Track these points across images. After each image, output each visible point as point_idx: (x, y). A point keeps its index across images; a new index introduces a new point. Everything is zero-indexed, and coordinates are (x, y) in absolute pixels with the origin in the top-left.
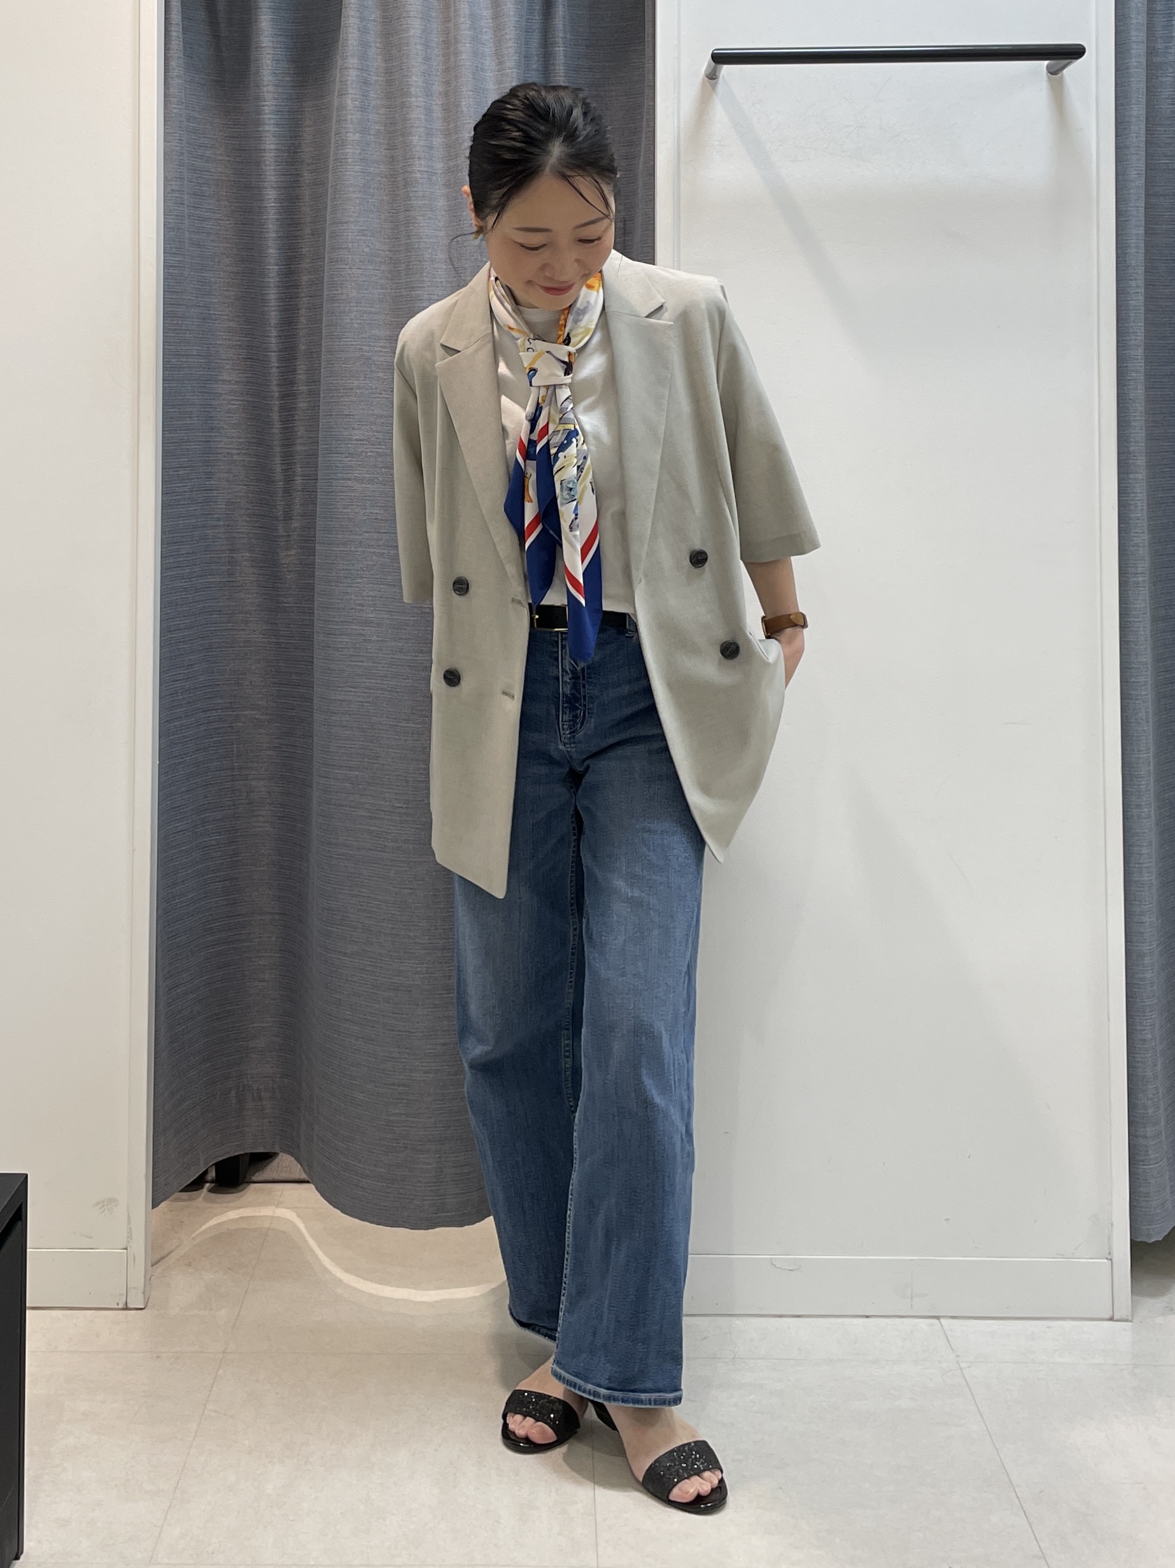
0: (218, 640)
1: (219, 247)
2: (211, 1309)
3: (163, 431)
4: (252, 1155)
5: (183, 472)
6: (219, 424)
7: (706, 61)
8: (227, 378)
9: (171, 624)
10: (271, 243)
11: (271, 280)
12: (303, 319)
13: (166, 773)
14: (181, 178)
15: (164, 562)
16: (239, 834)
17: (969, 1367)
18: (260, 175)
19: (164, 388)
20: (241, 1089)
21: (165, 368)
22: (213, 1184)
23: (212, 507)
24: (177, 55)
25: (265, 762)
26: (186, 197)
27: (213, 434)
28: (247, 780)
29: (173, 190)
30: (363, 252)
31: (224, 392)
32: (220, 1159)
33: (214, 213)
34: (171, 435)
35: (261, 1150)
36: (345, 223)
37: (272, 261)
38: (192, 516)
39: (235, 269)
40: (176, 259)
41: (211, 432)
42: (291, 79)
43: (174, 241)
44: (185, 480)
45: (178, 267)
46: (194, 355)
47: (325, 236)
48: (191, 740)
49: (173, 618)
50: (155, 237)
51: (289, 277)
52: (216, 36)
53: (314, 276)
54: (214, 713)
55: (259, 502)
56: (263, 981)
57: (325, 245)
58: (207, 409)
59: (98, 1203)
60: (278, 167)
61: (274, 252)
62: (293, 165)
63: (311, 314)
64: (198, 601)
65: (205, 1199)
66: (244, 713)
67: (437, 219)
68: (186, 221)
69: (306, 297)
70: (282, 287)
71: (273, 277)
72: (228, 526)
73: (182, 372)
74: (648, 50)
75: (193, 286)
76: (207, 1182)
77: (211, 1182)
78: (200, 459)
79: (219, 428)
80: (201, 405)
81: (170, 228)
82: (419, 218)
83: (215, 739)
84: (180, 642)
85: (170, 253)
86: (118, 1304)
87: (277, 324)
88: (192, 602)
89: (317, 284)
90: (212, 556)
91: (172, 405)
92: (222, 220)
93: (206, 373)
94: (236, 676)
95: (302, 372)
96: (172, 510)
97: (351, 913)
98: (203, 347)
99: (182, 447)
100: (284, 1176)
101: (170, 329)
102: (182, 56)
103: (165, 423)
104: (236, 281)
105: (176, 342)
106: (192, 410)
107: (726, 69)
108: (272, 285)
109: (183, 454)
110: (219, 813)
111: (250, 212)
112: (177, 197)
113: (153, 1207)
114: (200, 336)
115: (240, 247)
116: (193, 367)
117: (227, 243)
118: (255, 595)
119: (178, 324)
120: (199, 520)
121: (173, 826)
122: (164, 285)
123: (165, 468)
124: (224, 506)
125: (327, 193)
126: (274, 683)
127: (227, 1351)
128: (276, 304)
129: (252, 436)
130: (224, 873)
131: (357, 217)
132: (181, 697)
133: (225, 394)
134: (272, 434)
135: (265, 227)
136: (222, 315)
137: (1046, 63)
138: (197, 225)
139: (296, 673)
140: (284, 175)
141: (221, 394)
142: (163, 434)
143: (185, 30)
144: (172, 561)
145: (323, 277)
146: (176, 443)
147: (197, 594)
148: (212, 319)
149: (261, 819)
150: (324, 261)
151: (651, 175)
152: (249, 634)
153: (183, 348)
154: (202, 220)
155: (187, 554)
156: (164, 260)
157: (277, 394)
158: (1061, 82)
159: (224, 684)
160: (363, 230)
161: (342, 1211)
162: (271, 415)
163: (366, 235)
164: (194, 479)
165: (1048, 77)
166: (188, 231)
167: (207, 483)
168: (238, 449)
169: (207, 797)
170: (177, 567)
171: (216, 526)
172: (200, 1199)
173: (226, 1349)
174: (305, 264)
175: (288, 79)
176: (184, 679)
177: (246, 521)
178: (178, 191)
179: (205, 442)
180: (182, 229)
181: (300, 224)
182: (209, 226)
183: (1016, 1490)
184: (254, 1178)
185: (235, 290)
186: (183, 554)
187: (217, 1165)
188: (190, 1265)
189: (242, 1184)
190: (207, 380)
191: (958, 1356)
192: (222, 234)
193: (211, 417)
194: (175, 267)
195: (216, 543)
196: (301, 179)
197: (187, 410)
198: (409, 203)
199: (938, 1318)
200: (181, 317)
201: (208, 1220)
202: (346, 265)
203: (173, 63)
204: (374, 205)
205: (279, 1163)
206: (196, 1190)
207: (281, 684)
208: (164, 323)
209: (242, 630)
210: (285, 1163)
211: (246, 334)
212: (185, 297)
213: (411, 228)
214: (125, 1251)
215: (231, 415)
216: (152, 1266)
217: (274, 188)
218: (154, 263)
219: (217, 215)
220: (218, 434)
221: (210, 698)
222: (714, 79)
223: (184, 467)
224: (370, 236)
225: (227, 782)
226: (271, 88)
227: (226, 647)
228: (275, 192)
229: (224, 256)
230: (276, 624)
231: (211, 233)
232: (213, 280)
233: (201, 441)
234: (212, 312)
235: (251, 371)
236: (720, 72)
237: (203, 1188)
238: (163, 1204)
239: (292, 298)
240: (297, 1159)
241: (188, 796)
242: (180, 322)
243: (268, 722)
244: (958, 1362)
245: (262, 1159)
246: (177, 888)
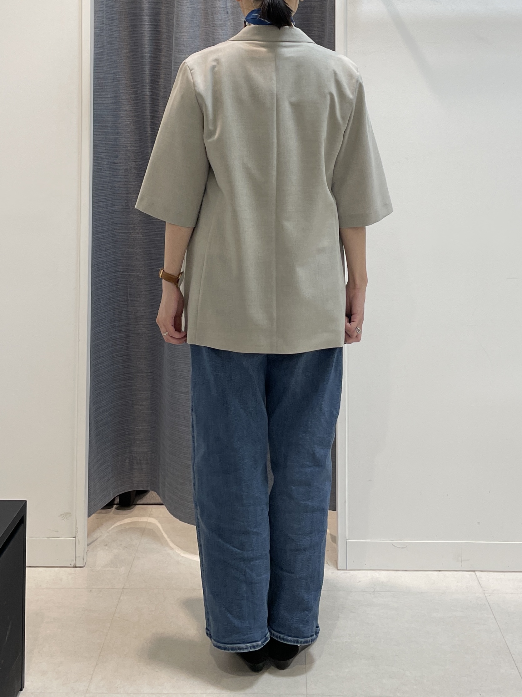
0: (120, 238)
1: (121, 44)
2: (117, 567)
3: (93, 135)
4: (137, 491)
5: (103, 155)
6: (121, 131)
8: (125, 109)
9: (97, 229)
10: (146, 43)
11: (146, 61)
12: (162, 80)
13: (95, 303)
14: (102, 11)
15: (94, 199)
16: (130, 333)
17: (490, 596)
18: (141, 9)
19: (94, 114)
20: (131, 459)
21: (94, 104)
22: (118, 506)
23: (118, 172)
25: (144, 298)
26: (105, 19)
27: (118, 136)
28: (134, 306)
29: (98, 16)
30: (191, 47)
31: (123, 116)
32: (121, 493)
33: (119, 28)
34: (97, 137)
35: (141, 489)
36: (183, 32)
37: (147, 51)
38: (108, 176)
39: (129, 55)
40: (100, 50)
41: (117, 135)
43: (99, 41)
44: (104, 159)
45: (101, 54)
46: (109, 97)
47: (173, 39)
48: (107, 287)
49: (98, 227)
50: (90, 40)
51: (155, 59)
53: (167, 59)
54: (118, 274)
55: (141, 169)
56: (142, 406)
57: (172, 44)
58: (115, 124)
59: (61, 515)
60: (150, 5)
61: (148, 47)
62: (157, 4)
63: (166, 77)
64: (111, 218)
65: (114, 513)
66: (133, 273)
67: (228, 31)
68: (105, 32)
69: (164, 69)
70: (152, 64)
71: (147, 59)
72: (125, 181)
73: (103, 106)
75: (108, 64)
76: (115, 504)
77: (117, 504)
78: (111, 149)
79: (121, 133)
80: (112, 122)
81: (97, 35)
82: (219, 30)
83: (118, 286)
84: (102, 238)
85: (97, 47)
86: (71, 565)
87: (149, 82)
88: (108, 219)
89: (169, 63)
90: (117, 196)
91: (98, 122)
92: (122, 31)
93: (115, 106)
94: (129, 255)
95: (162, 106)
96: (98, 174)
97: (185, 372)
98: (113, 94)
99: (103, 143)
100: (153, 501)
101: (97, 85)
103: (94, 131)
104: (130, 61)
105: (100, 91)
106: (108, 124)
108: (147, 63)
109: (103, 146)
110: (120, 323)
111: (136, 27)
112: (100, 20)
113: (88, 517)
114: (112, 88)
115: (131, 44)
116: (109, 104)
117: (125, 42)
118: (138, 215)
119: (101, 82)
120: (111, 178)
121: (98, 329)
122: (94, 63)
123: (94, 153)
124: (123, 172)
125: (174, 17)
126: (148, 259)
127: (124, 588)
128: (149, 72)
129: (137, 137)
130: (123, 352)
131: (189, 30)
132: (102, 266)
133: (124, 116)
134: (147, 136)
135: (144, 34)
136: (123, 78)
138: (110, 34)
139: (158, 254)
140: (152, 9)
141: (122, 117)
142: (93, 136)
144: (98, 198)
145: (172, 59)
146: (100, 140)
147: (110, 215)
148: (117, 80)
149: (141, 326)
150: (172, 51)
151: (332, 9)
152: (136, 235)
153: (103, 94)
154: (113, 31)
155: (105, 195)
156: (94, 51)
157: (149, 117)
159: (123, 259)
160: (191, 36)
161: (180, 520)
162: (146, 127)
163: (193, 39)
164: (109, 158)
166: (106, 36)
167: (115, 160)
168: (130, 144)
169: (115, 315)
170: (100, 202)
171: (119, 182)
172: (112, 513)
173: (124, 587)
174: (163, 53)
176: (103, 257)
177: (134, 179)
178: (101, 17)
179: (114, 140)
180: (102, 35)
181: (160, 33)
182: (116, 34)
183: (513, 656)
184: (138, 503)
185: (129, 65)
186: (103, 195)
187: (120, 496)
188: (106, 545)
189: (132, 505)
190: (115, 110)
191: (484, 590)
192: (123, 38)
193: (117, 128)
194: (99, 54)
195: (119, 190)
196: (161, 11)
197: (105, 124)
198: (214, 23)
199: (474, 571)
200: (102, 79)
201: (115, 523)
202: (183, 53)
204: (197, 24)
205: (150, 495)
206: (109, 509)
207: (152, 259)
208: (94, 82)
209: (132, 232)
210: (152, 496)
211: (134, 87)
212: (104, 69)
213: (215, 35)
214: (74, 538)
215: (127, 127)
216: (88, 545)
217: (148, 15)
218: (89, 52)
219: (120, 29)
220: (120, 136)
221: (116, 266)
223: (104, 153)
224: (195, 39)
225: (125, 307)
227: (124, 241)
228: (148, 17)
229: (124, 49)
230: (148, 230)
231: (117, 38)
232: (118, 60)
233: (112, 140)
234: (117, 76)
235: (136, 105)
237: (112, 507)
238: (93, 515)
239: (156, 69)
240: (158, 494)
241: (105, 314)
242: (102, 81)
243: (145, 278)
244: (484, 593)
245: (142, 493)
246: (100, 360)
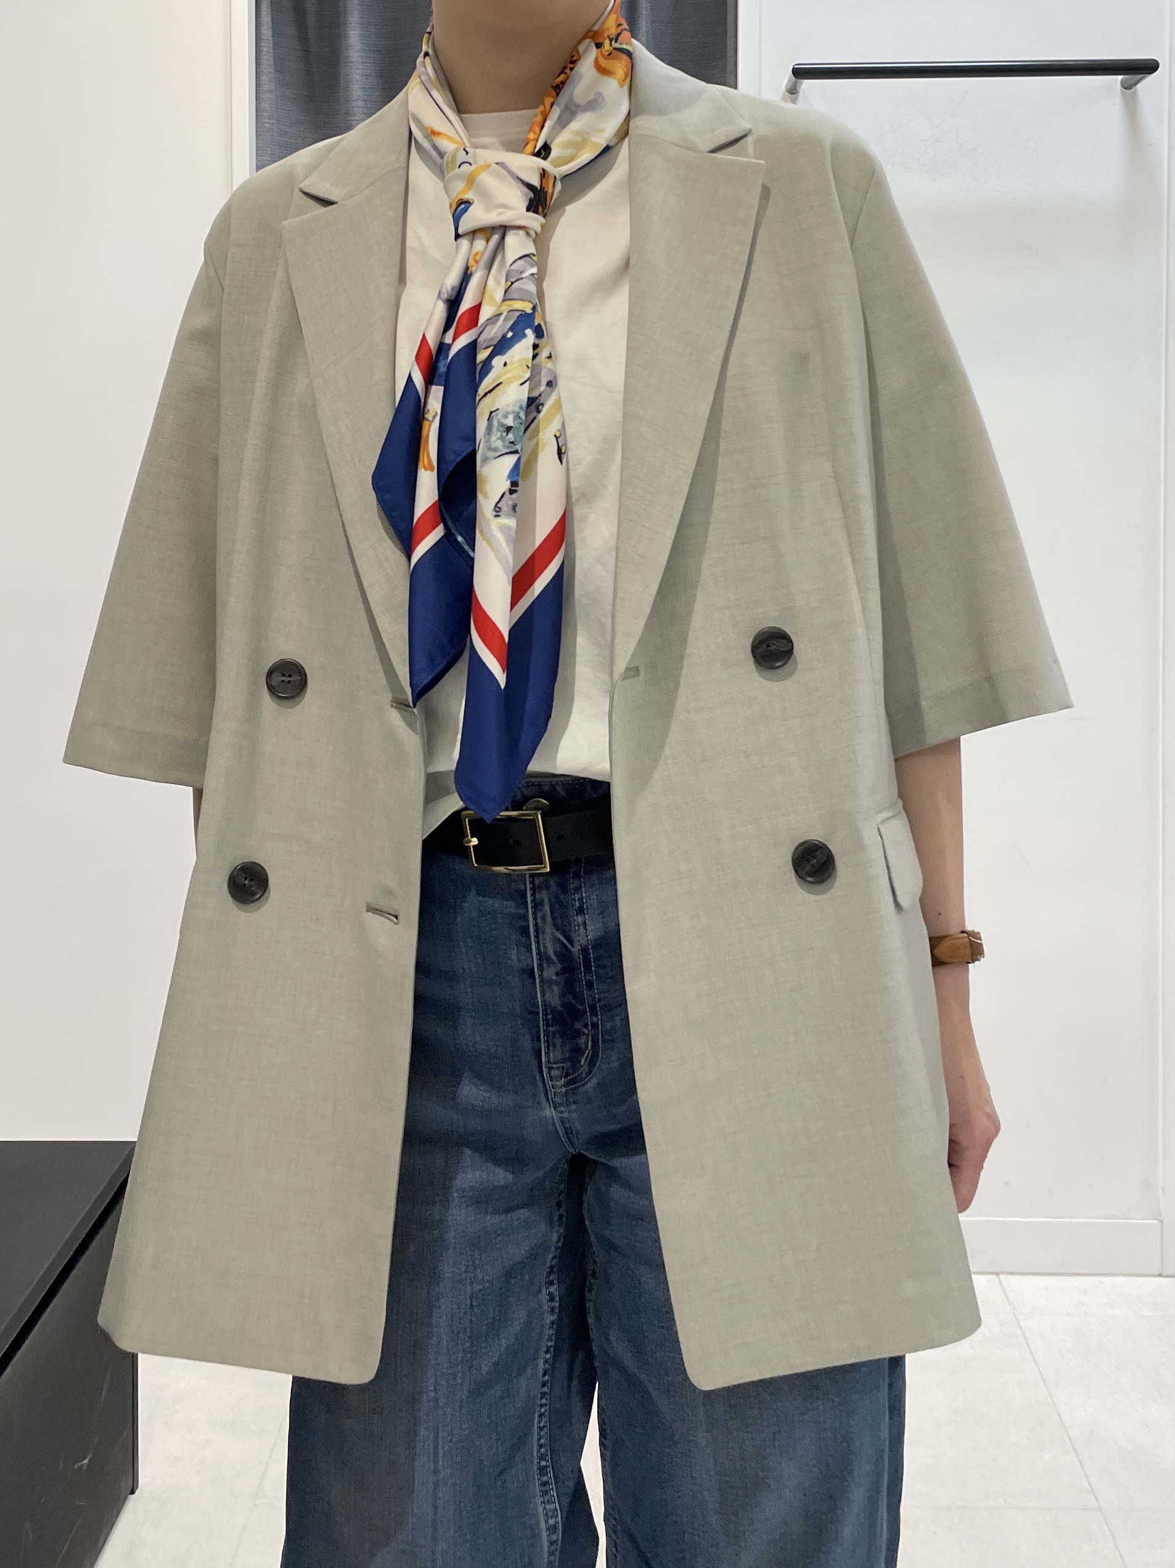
7: (787, 76)
17: (1025, 1318)
24: (267, 70)
42: (380, 94)
52: (306, 50)
74: (730, 66)
102: (272, 71)
107: (807, 84)
137: (1120, 77)
143: (275, 45)
158: (1135, 96)
165: (1122, 92)
175: (377, 94)
191: (1015, 1309)
199: (997, 1274)
203: (264, 78)
222: (794, 94)
226: (360, 103)
236: (800, 86)
